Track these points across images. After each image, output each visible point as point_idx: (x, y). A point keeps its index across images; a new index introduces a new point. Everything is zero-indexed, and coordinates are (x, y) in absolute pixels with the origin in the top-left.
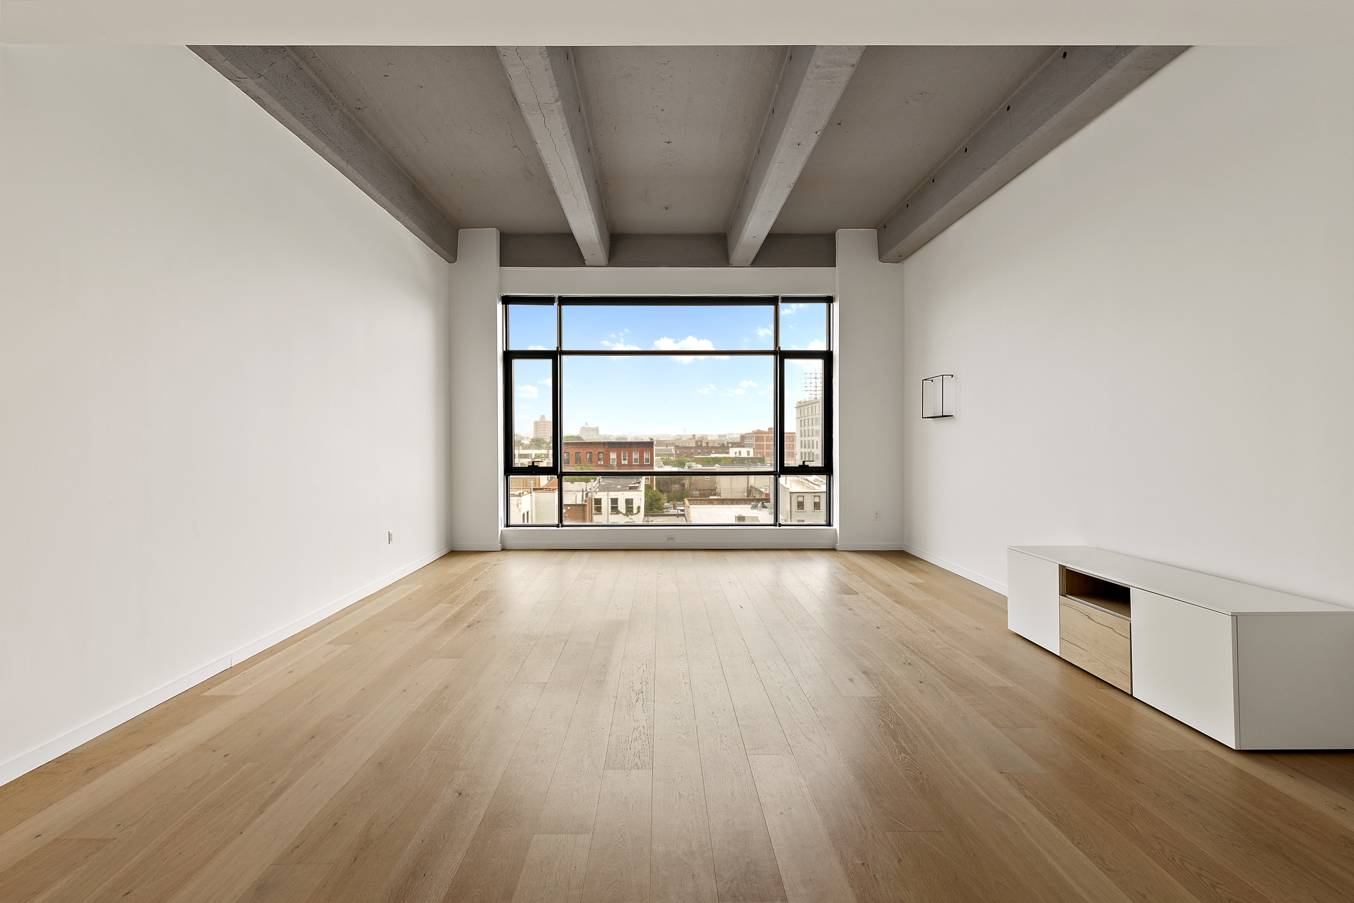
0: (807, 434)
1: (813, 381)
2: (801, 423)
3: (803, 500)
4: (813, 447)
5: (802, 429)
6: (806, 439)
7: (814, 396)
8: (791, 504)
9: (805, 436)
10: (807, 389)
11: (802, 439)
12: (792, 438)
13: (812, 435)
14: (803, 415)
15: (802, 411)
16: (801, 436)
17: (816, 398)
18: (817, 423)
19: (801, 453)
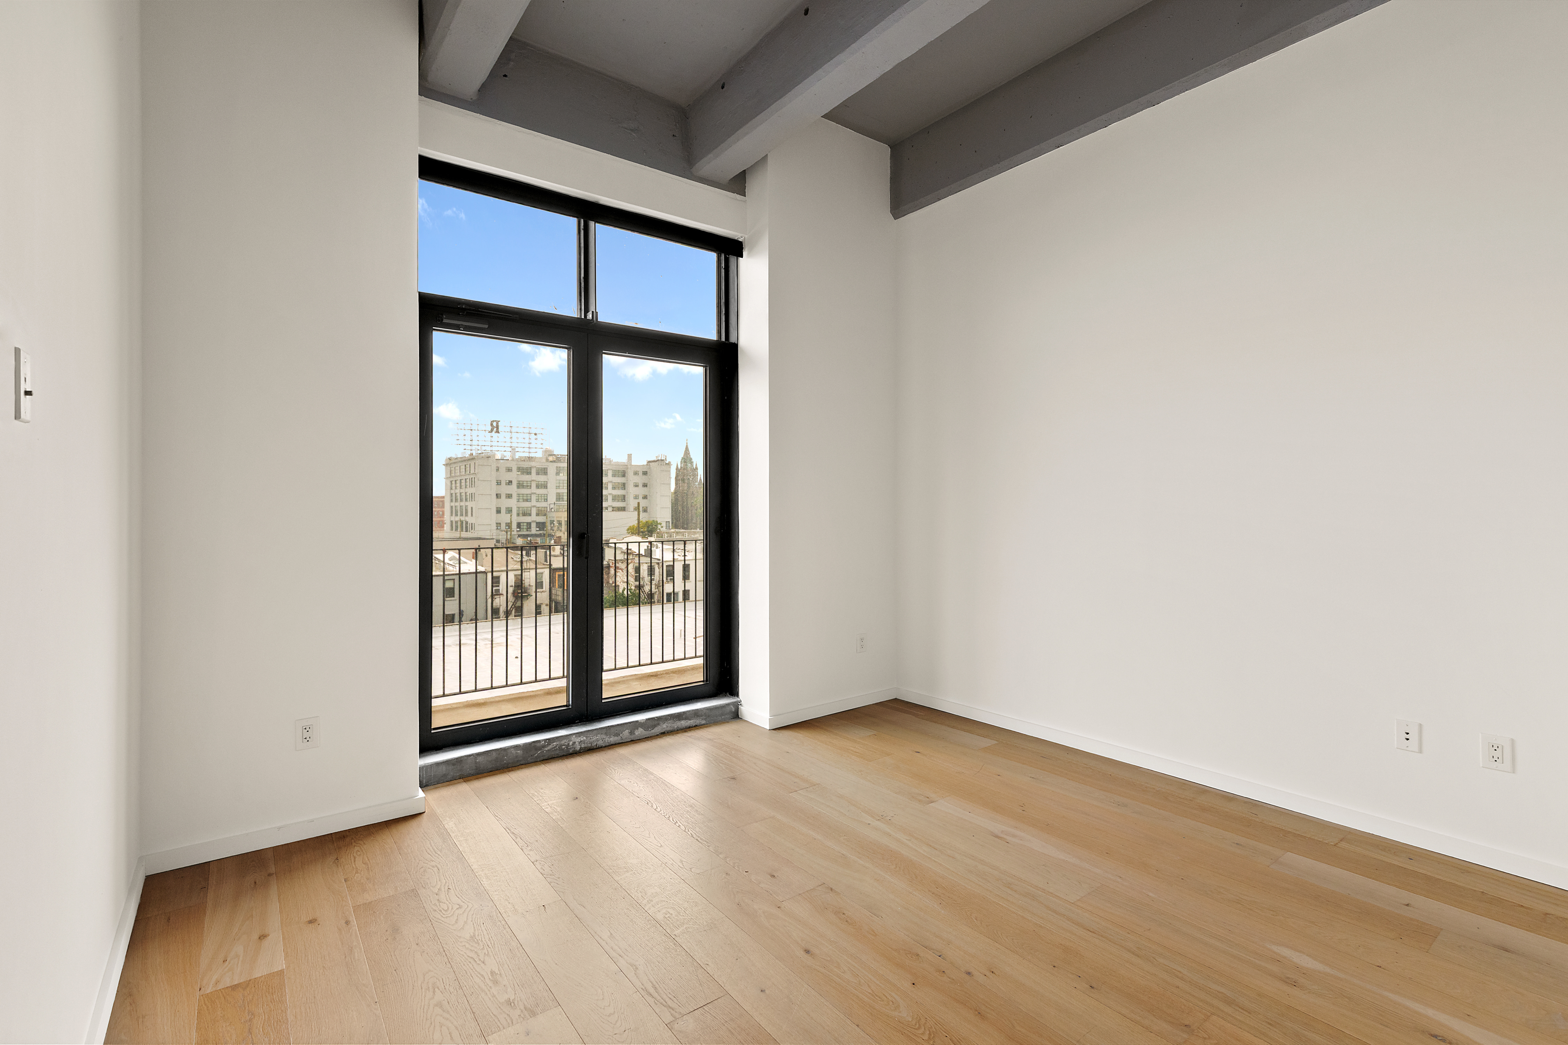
0: (458, 498)
1: (468, 433)
2: (451, 484)
4: (466, 515)
5: (453, 492)
6: (457, 504)
7: (469, 452)
9: (461, 500)
10: (459, 442)
11: (453, 504)
13: (466, 499)
14: (453, 475)
15: (453, 469)
16: (452, 501)
17: (472, 454)
18: (472, 484)
19: (452, 522)
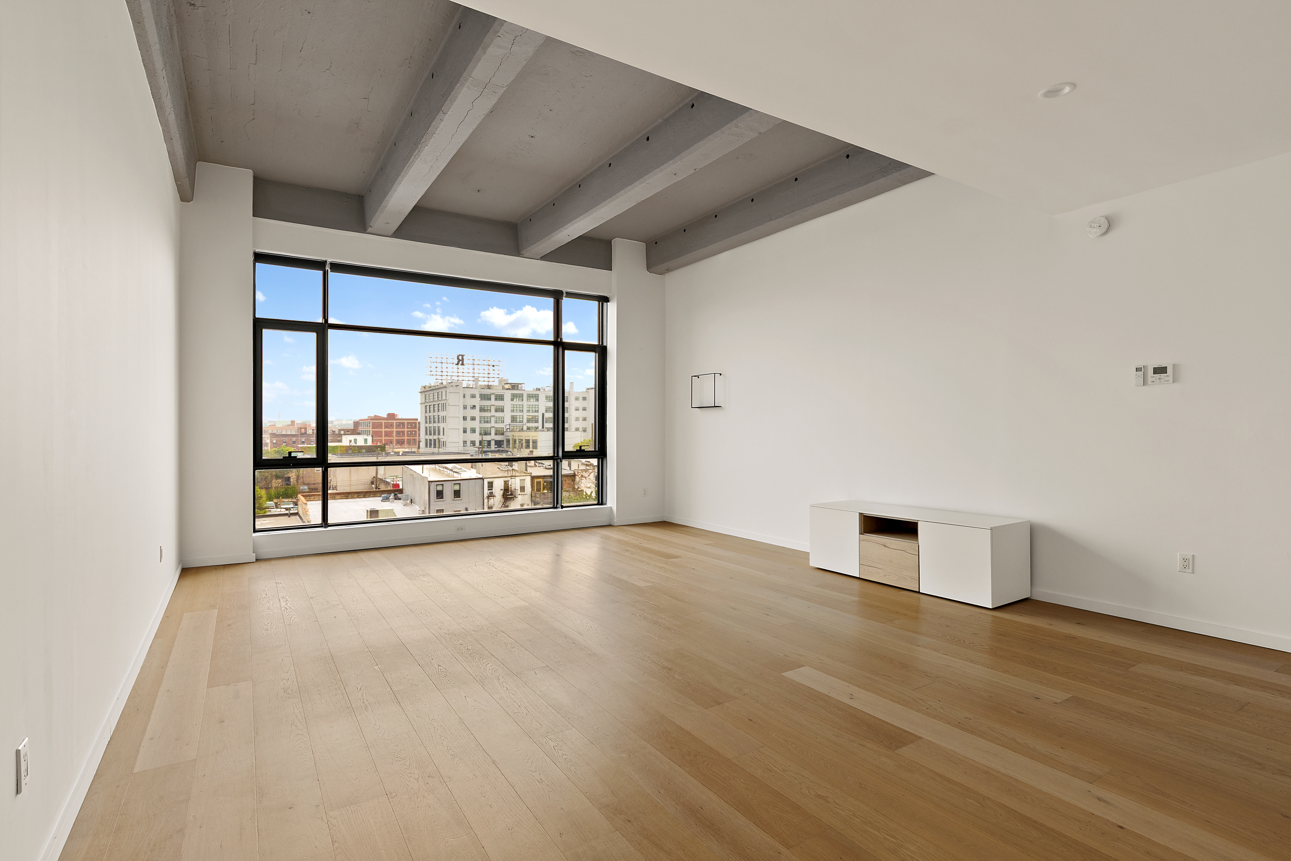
0: (432, 420)
1: (439, 365)
2: (426, 409)
3: (443, 489)
4: (439, 434)
5: (427, 415)
6: (431, 425)
7: (440, 381)
8: (429, 493)
9: (434, 422)
10: (432, 373)
11: (427, 425)
12: (414, 424)
13: (438, 421)
14: (428, 401)
15: (427, 396)
16: (426, 423)
17: (442, 383)
18: (443, 409)
19: (426, 440)
